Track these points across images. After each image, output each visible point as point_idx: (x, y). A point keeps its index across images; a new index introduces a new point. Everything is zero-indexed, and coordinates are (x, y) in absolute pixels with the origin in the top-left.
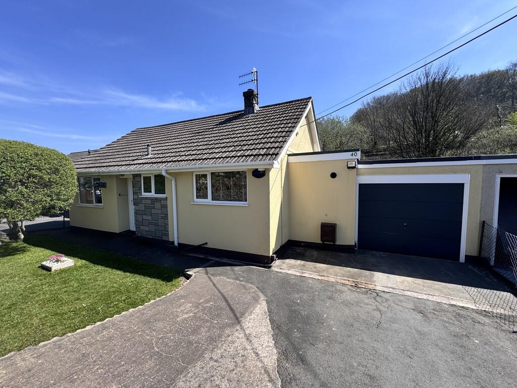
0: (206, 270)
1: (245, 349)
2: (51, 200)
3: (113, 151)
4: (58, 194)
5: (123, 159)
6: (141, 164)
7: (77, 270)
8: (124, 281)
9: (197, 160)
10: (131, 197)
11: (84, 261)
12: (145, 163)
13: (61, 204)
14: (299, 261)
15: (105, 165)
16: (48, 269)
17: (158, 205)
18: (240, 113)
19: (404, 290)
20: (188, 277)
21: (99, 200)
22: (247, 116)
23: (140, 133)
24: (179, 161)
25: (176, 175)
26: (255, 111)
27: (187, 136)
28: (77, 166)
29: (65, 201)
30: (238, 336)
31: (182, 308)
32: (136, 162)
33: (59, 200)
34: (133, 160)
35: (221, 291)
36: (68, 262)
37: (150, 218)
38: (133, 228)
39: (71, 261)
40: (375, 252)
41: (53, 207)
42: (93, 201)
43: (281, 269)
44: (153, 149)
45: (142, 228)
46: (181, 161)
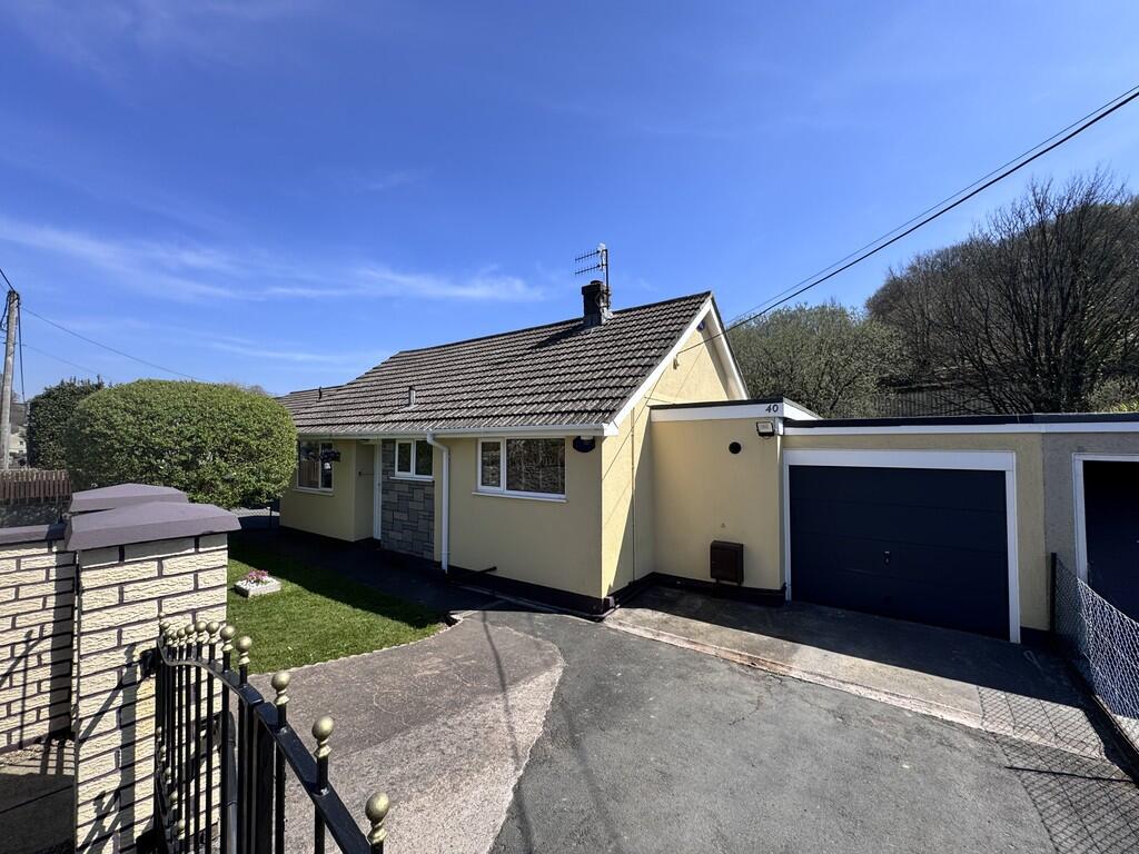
0: (485, 615)
1: (498, 721)
2: (257, 481)
3: (357, 395)
4: (267, 472)
5: (369, 411)
6: (396, 421)
7: (284, 598)
8: (352, 620)
9: (484, 417)
10: (378, 478)
11: (295, 586)
12: (403, 421)
13: (270, 487)
14: (660, 613)
15: (340, 421)
16: (244, 593)
17: (418, 495)
18: (577, 324)
19: (844, 682)
20: (451, 622)
21: (327, 482)
22: (587, 331)
23: (403, 360)
24: (455, 419)
25: (450, 443)
26: (604, 321)
27: (478, 369)
28: (298, 423)
29: (276, 482)
30: (495, 707)
31: (426, 663)
32: (389, 418)
33: (267, 480)
34: (385, 414)
35: (497, 648)
36: (272, 585)
37: (405, 517)
38: (377, 535)
39: (277, 583)
40: (825, 609)
41: (258, 492)
42: (317, 483)
43: (620, 624)
44: (419, 394)
45: (391, 534)
46: (459, 418)
